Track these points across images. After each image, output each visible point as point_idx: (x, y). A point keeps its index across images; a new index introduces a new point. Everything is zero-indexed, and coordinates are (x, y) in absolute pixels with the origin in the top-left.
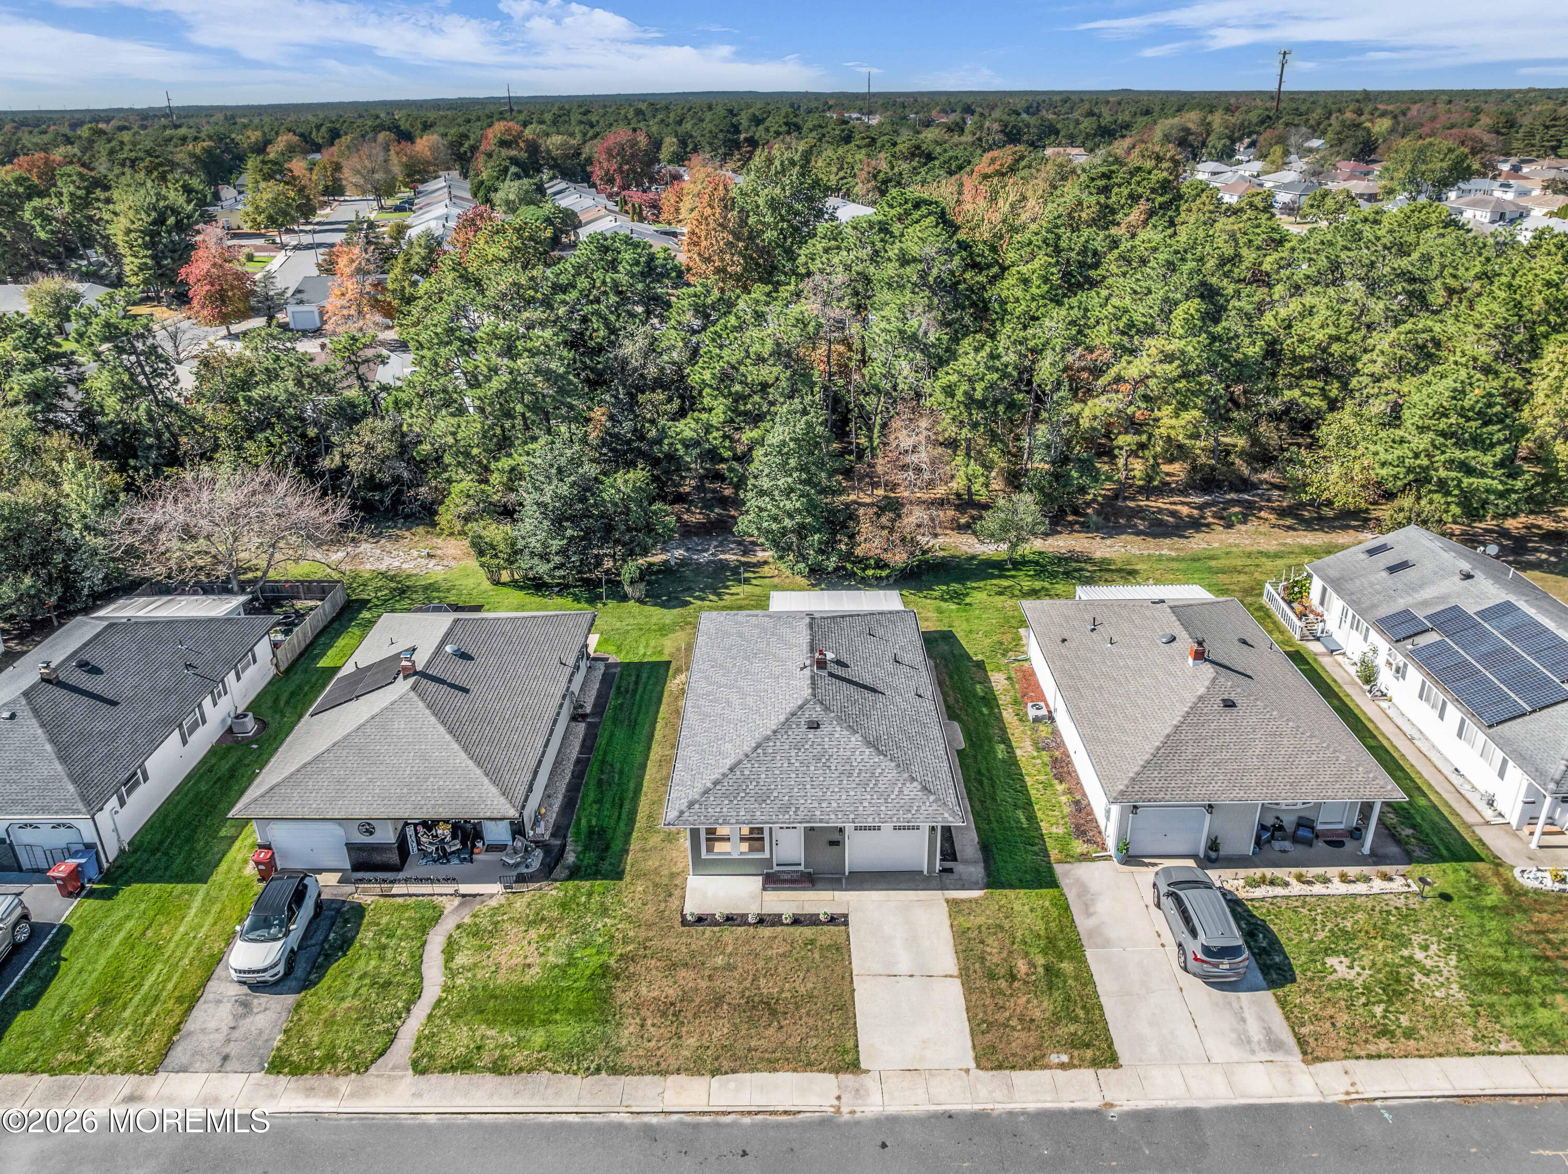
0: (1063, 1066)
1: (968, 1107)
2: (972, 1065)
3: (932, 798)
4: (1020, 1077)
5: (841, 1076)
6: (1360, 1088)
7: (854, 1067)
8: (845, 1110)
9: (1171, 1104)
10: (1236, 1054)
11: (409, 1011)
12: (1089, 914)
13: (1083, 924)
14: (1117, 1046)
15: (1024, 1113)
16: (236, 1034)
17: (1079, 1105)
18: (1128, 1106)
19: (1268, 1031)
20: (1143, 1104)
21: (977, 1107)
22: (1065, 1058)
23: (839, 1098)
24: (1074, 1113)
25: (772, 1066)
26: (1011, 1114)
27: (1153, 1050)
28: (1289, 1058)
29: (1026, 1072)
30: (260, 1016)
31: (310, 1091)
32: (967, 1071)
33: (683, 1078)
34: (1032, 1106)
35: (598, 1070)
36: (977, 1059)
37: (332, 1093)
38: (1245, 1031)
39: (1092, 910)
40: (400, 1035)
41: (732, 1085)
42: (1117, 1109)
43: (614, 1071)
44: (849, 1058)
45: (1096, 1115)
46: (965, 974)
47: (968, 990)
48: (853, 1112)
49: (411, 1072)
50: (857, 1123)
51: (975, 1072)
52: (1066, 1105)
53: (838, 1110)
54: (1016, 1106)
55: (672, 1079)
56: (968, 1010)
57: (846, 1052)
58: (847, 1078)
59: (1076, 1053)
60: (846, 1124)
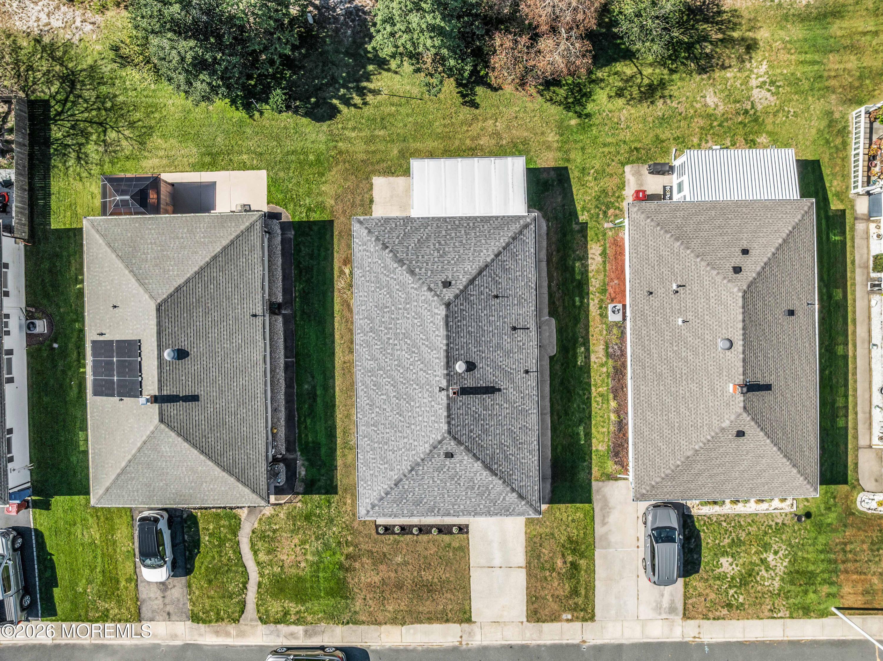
0: (568, 620)
1: (519, 642)
2: (525, 620)
3: (523, 503)
4: (547, 627)
5: (463, 625)
6: (701, 636)
7: (469, 620)
8: (464, 643)
9: (612, 641)
10: (651, 614)
11: (246, 589)
12: (604, 524)
13: (599, 530)
14: (596, 611)
15: (545, 646)
16: (167, 601)
17: (570, 642)
18: (592, 642)
19: (672, 602)
20: (599, 642)
21: (524, 642)
22: (569, 617)
23: (461, 637)
24: (568, 645)
25: (430, 620)
26: (539, 646)
27: (613, 612)
28: (676, 617)
29: (550, 624)
30: (173, 590)
31: (217, 633)
32: (522, 623)
33: (388, 627)
34: (549, 642)
35: (348, 623)
36: (528, 617)
37: (228, 634)
38: (661, 601)
39: (606, 520)
40: (247, 602)
41: (412, 631)
42: (587, 644)
43: (356, 623)
44: (466, 616)
45: (576, 647)
46: (529, 566)
47: (529, 575)
48: (468, 644)
49: (260, 623)
50: (469, 650)
51: (525, 623)
52: (565, 642)
53: (461, 643)
54: (541, 642)
55: (384, 627)
56: (527, 588)
57: (465, 613)
58: (465, 626)
59: (575, 614)
60: (464, 650)
